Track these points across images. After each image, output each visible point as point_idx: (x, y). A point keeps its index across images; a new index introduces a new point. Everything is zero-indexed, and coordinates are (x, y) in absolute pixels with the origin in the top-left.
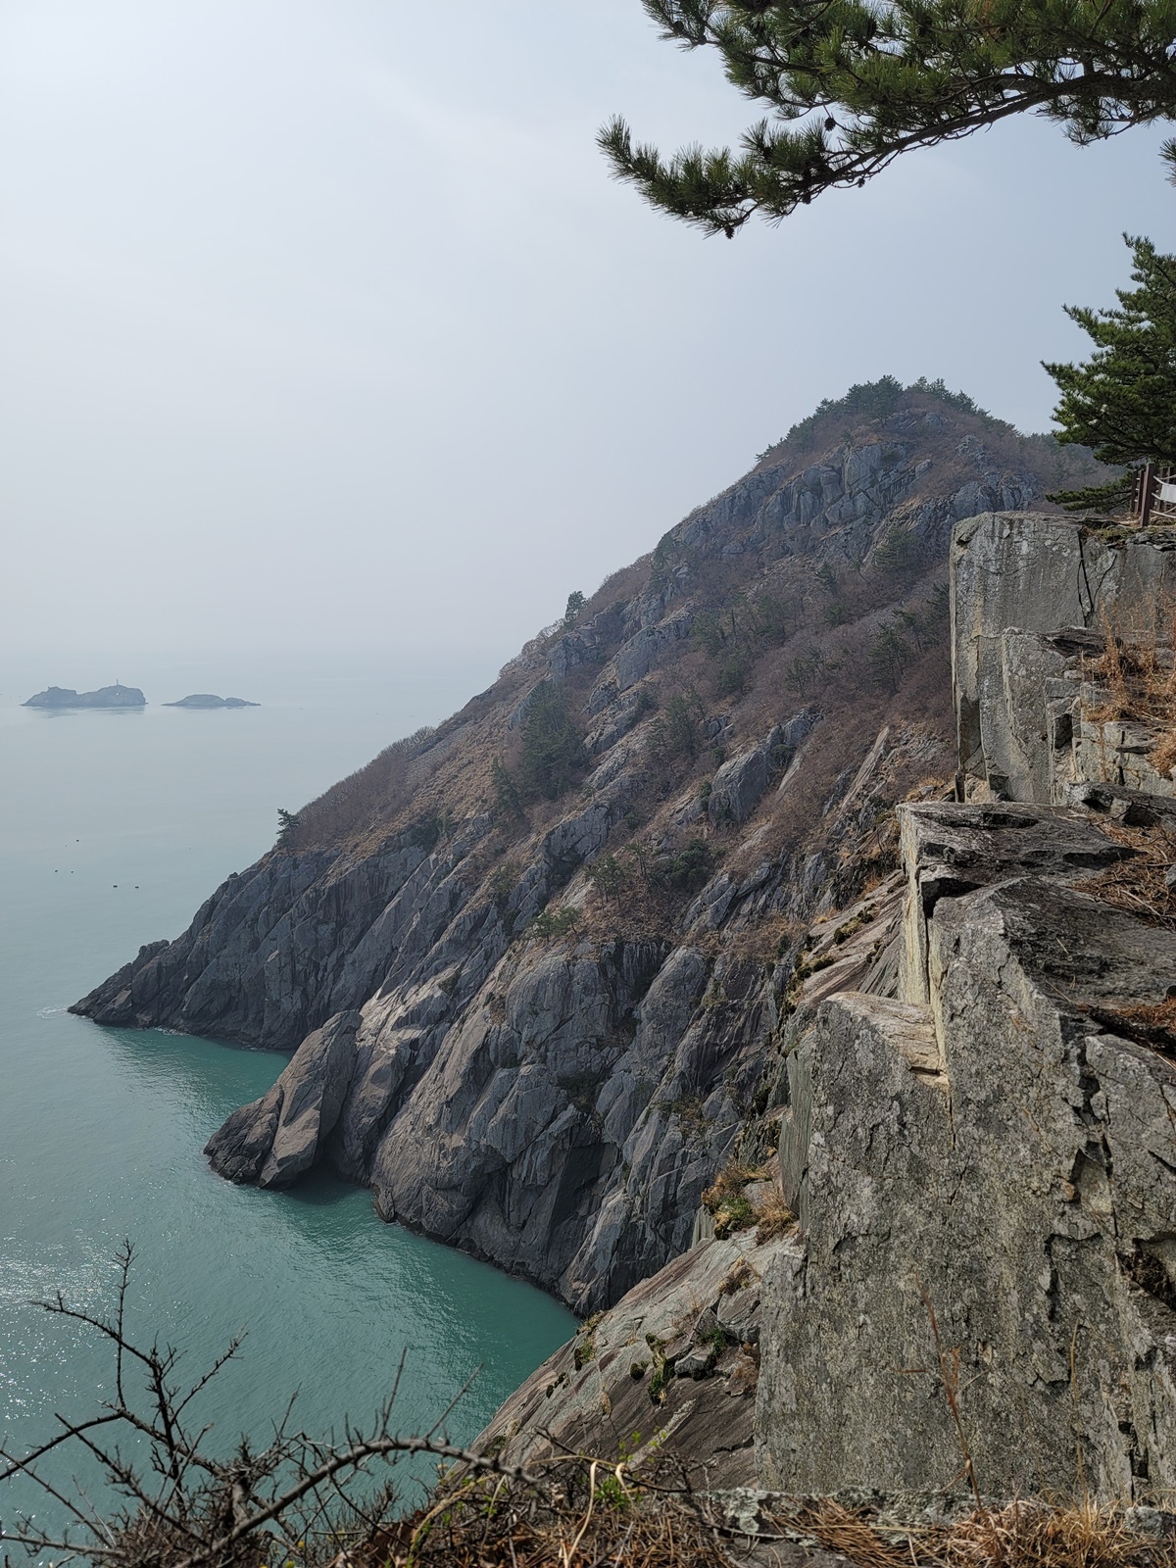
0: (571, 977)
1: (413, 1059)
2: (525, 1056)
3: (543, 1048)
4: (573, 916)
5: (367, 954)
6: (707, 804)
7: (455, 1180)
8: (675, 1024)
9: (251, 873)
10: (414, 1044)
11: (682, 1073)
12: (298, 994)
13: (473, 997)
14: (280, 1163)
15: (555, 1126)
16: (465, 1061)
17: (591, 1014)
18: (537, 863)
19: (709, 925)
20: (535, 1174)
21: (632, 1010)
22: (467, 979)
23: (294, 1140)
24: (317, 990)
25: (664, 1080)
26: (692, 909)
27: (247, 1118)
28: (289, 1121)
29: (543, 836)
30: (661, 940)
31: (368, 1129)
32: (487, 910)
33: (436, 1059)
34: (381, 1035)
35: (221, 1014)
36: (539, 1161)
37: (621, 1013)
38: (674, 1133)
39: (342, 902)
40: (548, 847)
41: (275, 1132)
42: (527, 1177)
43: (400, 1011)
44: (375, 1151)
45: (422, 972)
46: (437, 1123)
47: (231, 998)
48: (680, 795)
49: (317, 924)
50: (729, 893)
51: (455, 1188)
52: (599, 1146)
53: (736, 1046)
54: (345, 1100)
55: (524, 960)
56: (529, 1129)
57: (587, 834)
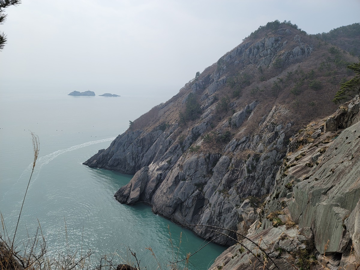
0: (198, 161)
1: (160, 178)
2: (187, 178)
3: (191, 177)
4: (199, 147)
5: (149, 153)
6: (230, 123)
7: (171, 205)
8: (222, 173)
9: (123, 135)
10: (161, 174)
11: (224, 184)
12: (134, 162)
13: (174, 164)
14: (131, 199)
15: (194, 194)
16: (173, 179)
17: (202, 170)
18: (190, 135)
19: (231, 151)
20: (189, 204)
21: (212, 169)
22: (173, 160)
23: (135, 194)
24: (138, 161)
25: (219, 185)
26: (227, 147)
27: (124, 189)
28: (133, 190)
29: (191, 129)
30: (219, 153)
31: (150, 193)
32: (178, 145)
33: (166, 178)
34: (153, 172)
35: (116, 166)
36: (190, 202)
37: (209, 170)
38: (222, 197)
39: (144, 142)
40: (192, 131)
41: (130, 192)
42: (187, 205)
43: (158, 167)
44: (152, 197)
45: (162, 159)
46: (166, 192)
47: (119, 162)
48: (223, 121)
49: (138, 147)
50: (236, 144)
51: (171, 207)
52: (204, 199)
53: (237, 178)
54: (146, 186)
55: (187, 157)
56: (188, 195)
57: (201, 129)
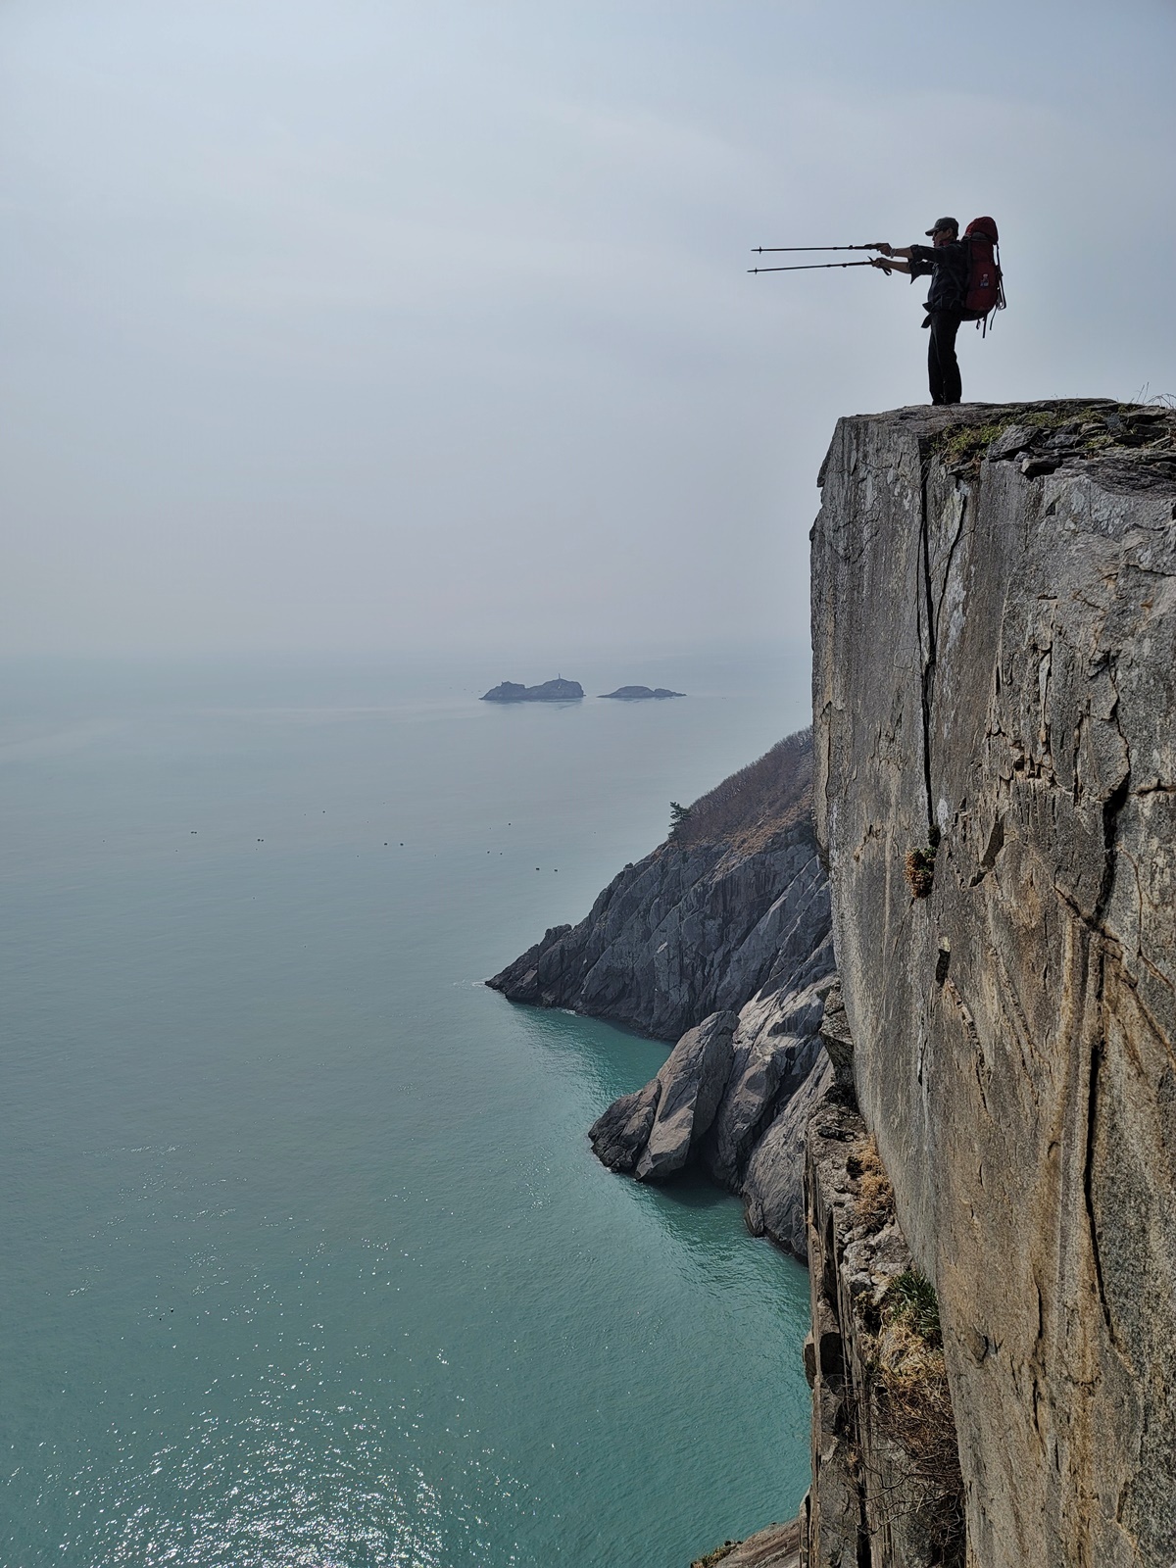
1: (789, 1069)
5: (750, 952)
9: (645, 864)
10: (790, 1052)
12: (685, 987)
14: (655, 1158)
23: (669, 1137)
24: (704, 984)
27: (627, 1108)
28: (665, 1117)
31: (742, 1135)
33: (812, 1072)
34: (758, 1040)
35: (616, 1000)
39: (728, 898)
41: (651, 1126)
43: (778, 1018)
44: (749, 1159)
45: (800, 978)
47: (625, 985)
49: (704, 918)
54: (721, 1102)
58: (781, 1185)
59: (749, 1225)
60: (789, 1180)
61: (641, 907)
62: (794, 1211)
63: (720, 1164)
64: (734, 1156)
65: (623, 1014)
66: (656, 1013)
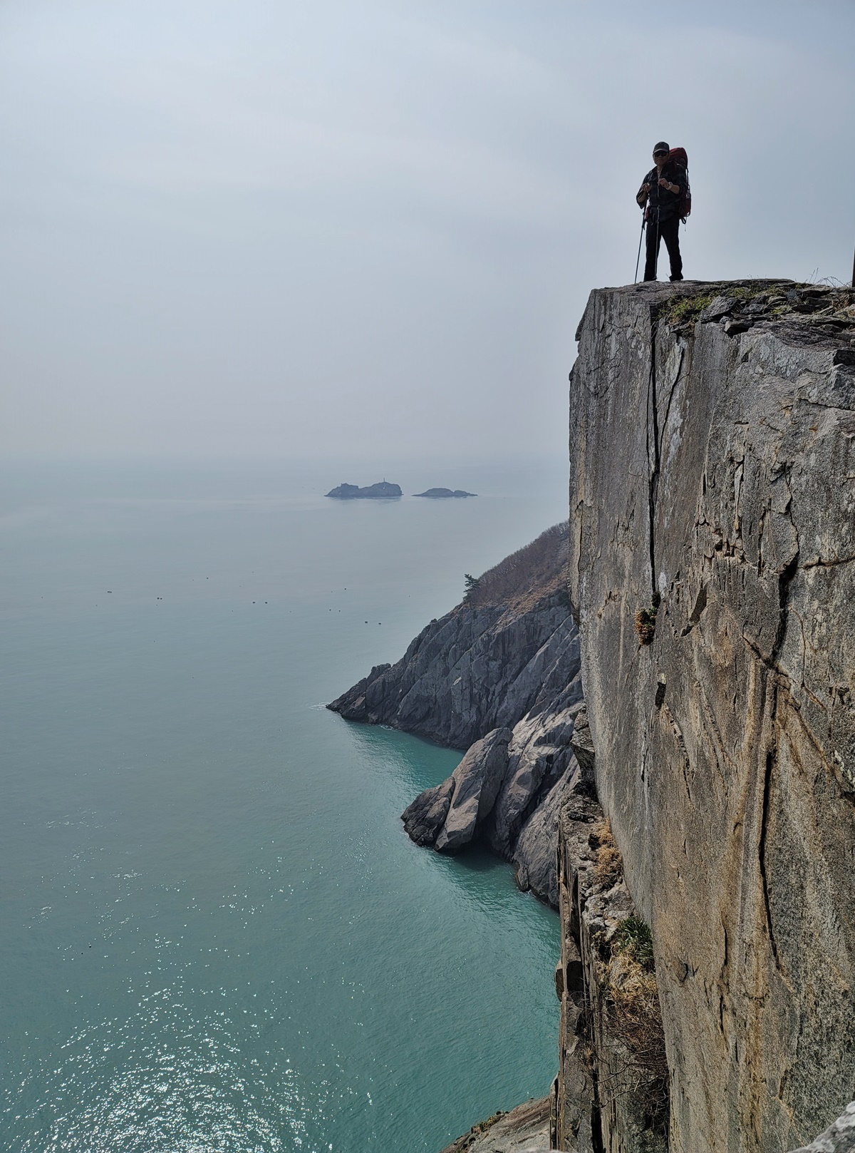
1: (548, 770)
5: (522, 685)
9: (445, 620)
10: (549, 758)
12: (474, 710)
14: (450, 835)
23: (461, 819)
24: (488, 708)
27: (430, 798)
28: (457, 805)
31: (513, 818)
33: (565, 773)
34: (526, 749)
35: (423, 719)
39: (506, 645)
41: (447, 811)
43: (541, 733)
44: (518, 836)
45: (558, 704)
47: (430, 709)
49: (489, 660)
54: (499, 793)
58: (541, 855)
59: (518, 884)
60: (547, 851)
61: (443, 651)
62: (551, 873)
63: (497, 839)
64: (507, 834)
65: (428, 730)
66: (452, 729)
